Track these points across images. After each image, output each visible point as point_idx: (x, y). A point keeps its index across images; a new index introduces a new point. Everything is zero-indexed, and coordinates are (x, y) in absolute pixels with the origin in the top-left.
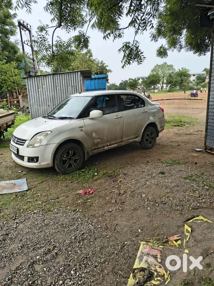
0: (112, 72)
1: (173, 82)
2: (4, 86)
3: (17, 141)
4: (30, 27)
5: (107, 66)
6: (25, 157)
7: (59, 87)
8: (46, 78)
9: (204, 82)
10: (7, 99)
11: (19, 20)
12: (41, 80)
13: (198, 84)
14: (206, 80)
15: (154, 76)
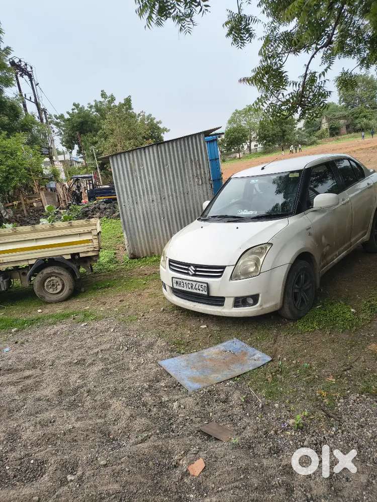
0: (169, 130)
1: (269, 137)
2: (13, 178)
3: (195, 271)
4: (31, 68)
5: (160, 122)
6: (226, 299)
7: (169, 165)
8: (145, 152)
9: (319, 129)
10: (20, 201)
11: (11, 59)
12: (137, 156)
13: (310, 134)
14: (323, 125)
15: (235, 130)
